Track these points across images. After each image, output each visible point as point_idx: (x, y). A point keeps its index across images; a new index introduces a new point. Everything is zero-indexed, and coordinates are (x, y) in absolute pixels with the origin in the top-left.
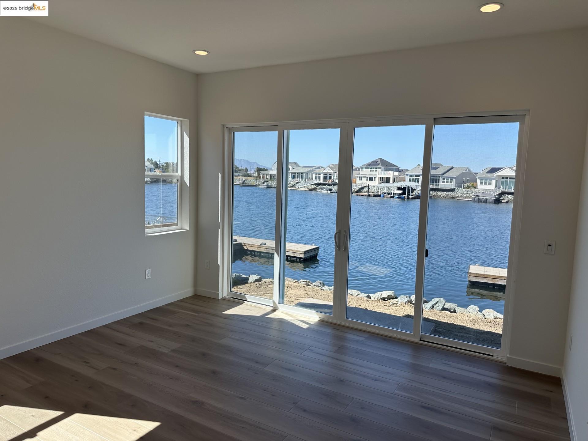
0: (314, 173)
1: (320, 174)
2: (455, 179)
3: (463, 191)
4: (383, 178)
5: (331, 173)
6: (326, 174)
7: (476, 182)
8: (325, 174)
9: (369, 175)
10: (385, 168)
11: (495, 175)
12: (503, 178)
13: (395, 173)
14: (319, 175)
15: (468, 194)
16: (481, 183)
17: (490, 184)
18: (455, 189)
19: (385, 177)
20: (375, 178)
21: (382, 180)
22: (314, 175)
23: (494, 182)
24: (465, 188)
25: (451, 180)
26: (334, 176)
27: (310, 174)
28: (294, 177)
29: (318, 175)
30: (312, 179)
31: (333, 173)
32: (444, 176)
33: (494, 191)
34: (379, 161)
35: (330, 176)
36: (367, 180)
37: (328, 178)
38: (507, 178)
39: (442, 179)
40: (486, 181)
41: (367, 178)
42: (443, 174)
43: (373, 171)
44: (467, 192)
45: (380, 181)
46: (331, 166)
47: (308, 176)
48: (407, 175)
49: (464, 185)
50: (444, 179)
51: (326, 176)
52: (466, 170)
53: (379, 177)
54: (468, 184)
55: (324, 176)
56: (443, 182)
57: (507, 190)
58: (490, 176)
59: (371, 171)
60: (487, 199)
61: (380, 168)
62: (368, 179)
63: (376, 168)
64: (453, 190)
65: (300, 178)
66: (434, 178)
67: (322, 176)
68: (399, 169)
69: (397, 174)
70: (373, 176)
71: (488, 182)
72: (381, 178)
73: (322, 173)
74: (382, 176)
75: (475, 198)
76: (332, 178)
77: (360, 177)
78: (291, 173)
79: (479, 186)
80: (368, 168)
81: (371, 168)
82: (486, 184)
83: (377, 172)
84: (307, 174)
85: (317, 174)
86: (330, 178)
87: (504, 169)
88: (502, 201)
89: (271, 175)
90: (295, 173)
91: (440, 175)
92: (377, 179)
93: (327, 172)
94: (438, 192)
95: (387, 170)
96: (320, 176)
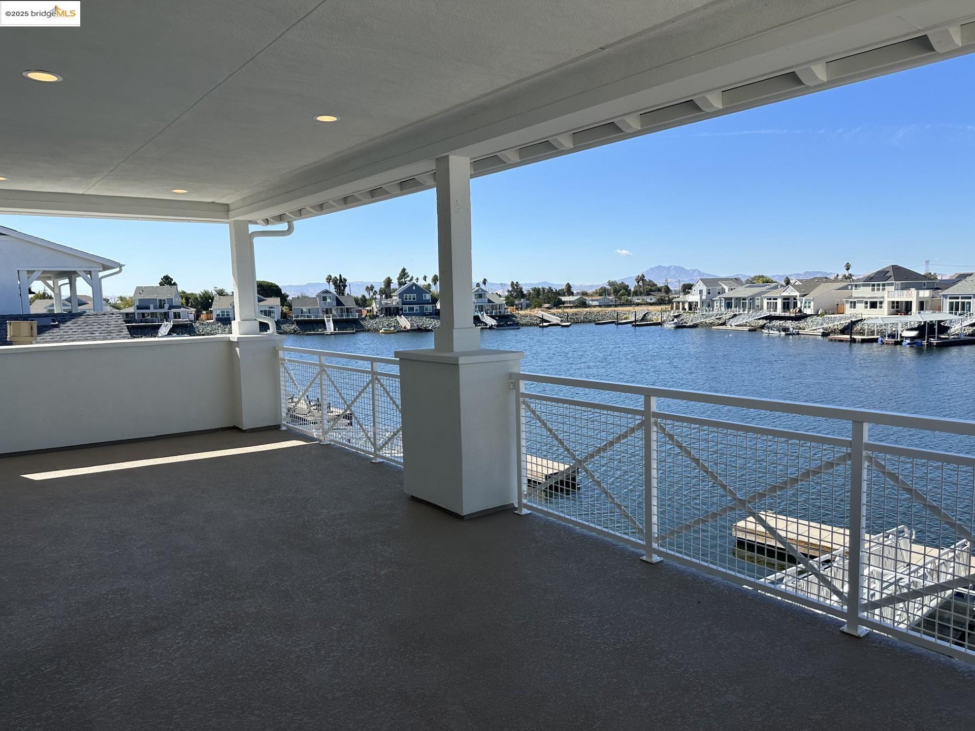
0: (765, 297)
1: (776, 299)
4: (898, 302)
5: (797, 296)
6: (788, 299)
8: (786, 299)
9: (869, 298)
10: (902, 284)
13: (922, 292)
14: (775, 301)
19: (902, 302)
20: (881, 303)
21: (897, 307)
22: (765, 301)
26: (801, 303)
27: (758, 299)
28: (729, 305)
29: (772, 301)
30: (762, 308)
31: (800, 297)
34: (891, 269)
35: (795, 301)
36: (866, 307)
37: (792, 305)
41: (866, 303)
43: (878, 290)
45: (893, 307)
46: (797, 284)
47: (754, 302)
48: (946, 296)
51: (788, 303)
53: (889, 302)
55: (784, 303)
59: (873, 290)
61: (891, 284)
62: (869, 305)
63: (884, 285)
65: (739, 308)
67: (779, 302)
69: (926, 293)
70: (878, 300)
72: (893, 302)
73: (779, 297)
74: (896, 300)
76: (799, 306)
77: (851, 302)
78: (724, 298)
80: (868, 285)
81: (873, 285)
83: (886, 292)
84: (752, 299)
85: (770, 299)
86: (795, 305)
89: (690, 304)
90: (731, 299)
92: (885, 305)
93: (788, 295)
95: (906, 287)
96: (776, 303)
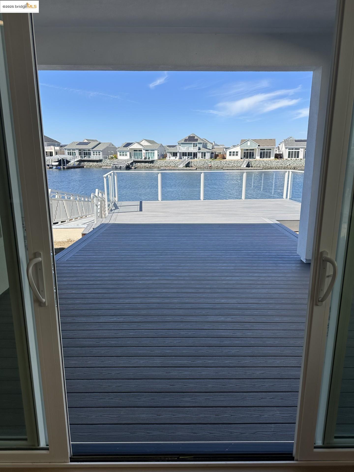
2: (102, 152)
3: (108, 161)
7: (117, 154)
11: (129, 149)
12: (134, 151)
13: (56, 147)
15: (111, 163)
16: (120, 155)
17: (126, 155)
18: (102, 160)
19: (48, 152)
23: (128, 154)
24: (110, 159)
25: (99, 152)
32: (94, 149)
33: (128, 160)
38: (137, 151)
39: (93, 152)
40: (123, 153)
42: (92, 149)
44: (111, 162)
48: (65, 149)
49: (108, 157)
50: (94, 152)
52: (110, 145)
54: (111, 156)
56: (94, 155)
57: (136, 160)
58: (125, 149)
60: (121, 167)
64: (100, 161)
66: (87, 151)
68: (60, 144)
69: (57, 148)
71: (125, 154)
75: (113, 166)
79: (120, 157)
82: (123, 155)
87: (134, 144)
88: (131, 168)
91: (91, 149)
94: (90, 163)
95: (49, 145)
